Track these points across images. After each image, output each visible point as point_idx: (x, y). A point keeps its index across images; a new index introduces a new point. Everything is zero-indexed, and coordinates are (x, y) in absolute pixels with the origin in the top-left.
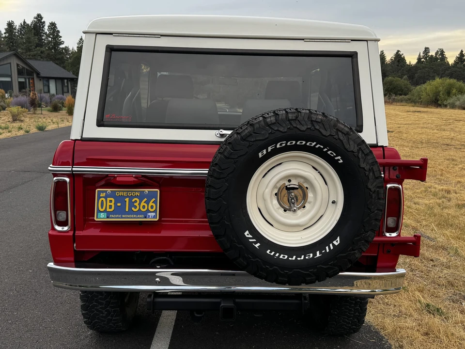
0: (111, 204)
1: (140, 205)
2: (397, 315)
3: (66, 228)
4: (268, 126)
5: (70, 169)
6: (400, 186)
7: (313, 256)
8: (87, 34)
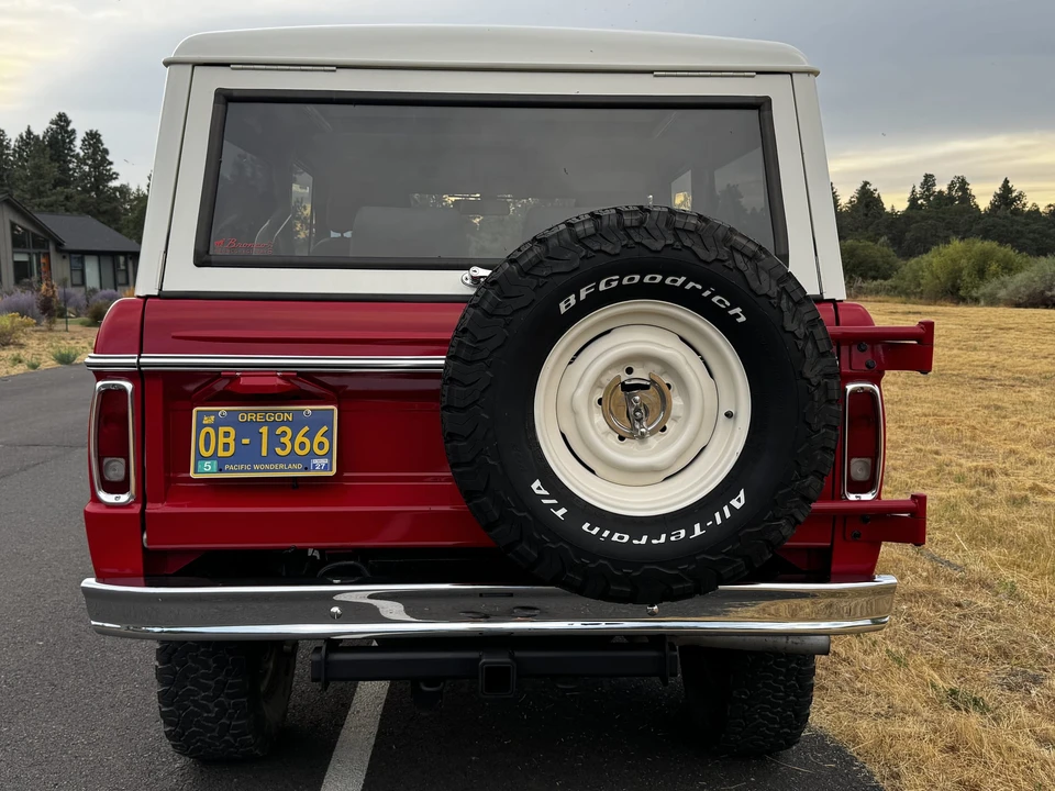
0: (226, 440)
1: (295, 442)
2: (883, 713)
3: (124, 498)
4: (580, 241)
5: (135, 361)
6: (876, 388)
7: (687, 535)
8: (173, 67)
